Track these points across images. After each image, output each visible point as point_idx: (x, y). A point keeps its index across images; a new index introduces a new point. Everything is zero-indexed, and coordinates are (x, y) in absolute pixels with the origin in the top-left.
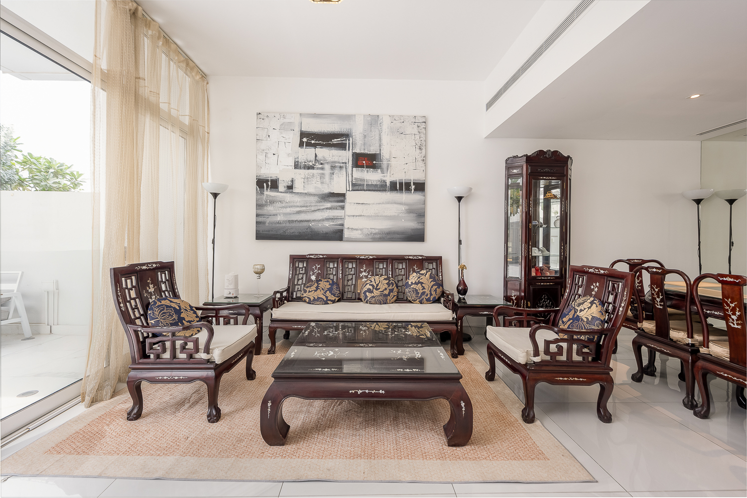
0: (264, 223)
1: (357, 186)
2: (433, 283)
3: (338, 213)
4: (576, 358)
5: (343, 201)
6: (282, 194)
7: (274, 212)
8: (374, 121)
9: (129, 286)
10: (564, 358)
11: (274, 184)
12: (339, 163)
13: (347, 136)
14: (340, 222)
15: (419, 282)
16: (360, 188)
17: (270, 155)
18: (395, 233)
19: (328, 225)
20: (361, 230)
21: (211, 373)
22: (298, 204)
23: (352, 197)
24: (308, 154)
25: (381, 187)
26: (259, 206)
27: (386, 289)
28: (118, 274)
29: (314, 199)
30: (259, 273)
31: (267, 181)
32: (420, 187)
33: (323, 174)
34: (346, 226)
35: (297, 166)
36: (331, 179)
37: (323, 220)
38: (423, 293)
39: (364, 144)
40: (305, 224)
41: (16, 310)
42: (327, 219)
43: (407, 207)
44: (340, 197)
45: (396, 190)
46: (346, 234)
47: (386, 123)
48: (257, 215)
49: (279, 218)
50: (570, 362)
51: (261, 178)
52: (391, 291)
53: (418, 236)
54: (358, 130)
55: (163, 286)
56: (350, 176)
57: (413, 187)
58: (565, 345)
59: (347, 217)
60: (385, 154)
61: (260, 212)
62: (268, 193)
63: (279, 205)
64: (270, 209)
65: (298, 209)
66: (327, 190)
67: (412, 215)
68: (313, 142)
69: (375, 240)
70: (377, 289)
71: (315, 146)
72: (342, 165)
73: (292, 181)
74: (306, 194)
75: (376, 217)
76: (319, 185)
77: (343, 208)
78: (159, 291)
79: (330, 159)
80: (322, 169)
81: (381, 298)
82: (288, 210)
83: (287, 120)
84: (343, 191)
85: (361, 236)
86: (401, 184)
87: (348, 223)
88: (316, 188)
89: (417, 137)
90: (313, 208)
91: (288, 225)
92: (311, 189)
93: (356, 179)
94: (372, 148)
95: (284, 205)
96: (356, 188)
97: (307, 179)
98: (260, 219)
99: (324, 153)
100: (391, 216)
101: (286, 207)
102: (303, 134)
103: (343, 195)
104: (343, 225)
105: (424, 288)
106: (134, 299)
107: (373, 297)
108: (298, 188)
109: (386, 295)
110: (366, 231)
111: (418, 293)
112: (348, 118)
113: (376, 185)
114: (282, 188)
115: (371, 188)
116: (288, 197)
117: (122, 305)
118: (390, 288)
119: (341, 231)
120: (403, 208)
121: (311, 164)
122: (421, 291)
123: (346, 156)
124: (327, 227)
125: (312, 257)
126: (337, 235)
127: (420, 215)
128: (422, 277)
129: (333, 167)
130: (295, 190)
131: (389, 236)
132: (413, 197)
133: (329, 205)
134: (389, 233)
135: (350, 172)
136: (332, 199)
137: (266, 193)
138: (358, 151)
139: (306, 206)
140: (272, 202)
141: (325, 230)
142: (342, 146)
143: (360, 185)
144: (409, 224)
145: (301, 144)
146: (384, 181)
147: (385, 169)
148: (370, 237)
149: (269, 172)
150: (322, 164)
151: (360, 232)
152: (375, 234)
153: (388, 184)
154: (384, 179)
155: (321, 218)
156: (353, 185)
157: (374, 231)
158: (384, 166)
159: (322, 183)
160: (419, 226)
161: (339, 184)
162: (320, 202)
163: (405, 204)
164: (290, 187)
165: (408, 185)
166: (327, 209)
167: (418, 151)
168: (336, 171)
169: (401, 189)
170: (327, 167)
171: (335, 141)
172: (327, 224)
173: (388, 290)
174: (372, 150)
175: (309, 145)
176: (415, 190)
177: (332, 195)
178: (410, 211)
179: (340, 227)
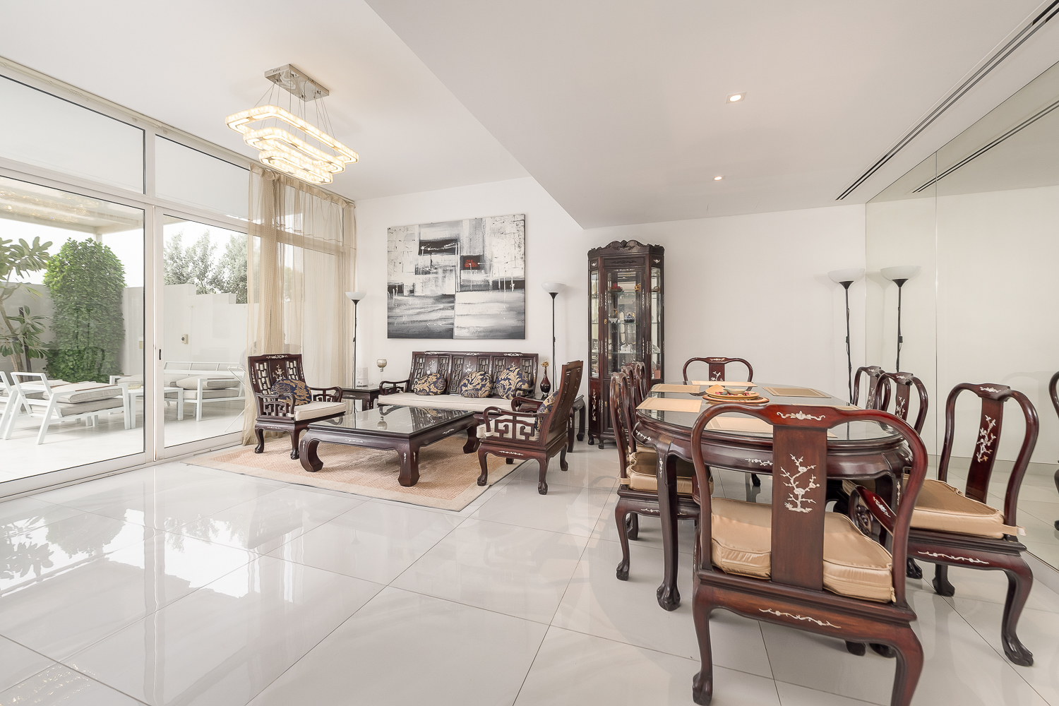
0: (393, 324)
1: (464, 288)
2: (519, 379)
3: (449, 313)
4: (520, 437)
5: (453, 302)
6: (406, 298)
7: (400, 314)
8: (478, 224)
9: (262, 369)
10: (510, 435)
11: (400, 289)
12: (450, 266)
13: (455, 241)
14: (451, 321)
15: (507, 378)
16: (467, 288)
17: (397, 264)
18: (497, 331)
19: (441, 325)
20: (468, 328)
21: (292, 427)
22: (418, 306)
23: (461, 297)
24: (425, 260)
25: (484, 287)
26: (390, 309)
27: (479, 384)
28: (253, 361)
29: (430, 301)
30: (382, 366)
31: (395, 287)
32: (520, 285)
33: (437, 278)
34: (456, 325)
35: (417, 272)
36: (443, 281)
37: (437, 320)
38: (509, 389)
39: (470, 247)
40: (423, 324)
41: (243, 392)
42: (441, 319)
43: (508, 305)
44: (450, 298)
45: (498, 289)
46: (456, 332)
47: (488, 225)
48: (388, 317)
49: (404, 319)
50: (514, 439)
51: (391, 284)
52: (484, 386)
53: (519, 334)
54: (464, 234)
55: (291, 372)
56: (459, 278)
57: (513, 285)
58: (510, 425)
59: (456, 317)
60: (488, 255)
61: (391, 314)
62: (396, 297)
63: (404, 307)
64: (397, 311)
65: (419, 310)
66: (440, 293)
67: (512, 313)
68: (429, 249)
69: (480, 338)
70: (471, 384)
71: (430, 253)
72: (452, 268)
73: (414, 286)
74: (424, 296)
75: (480, 316)
76: (434, 288)
77: (453, 308)
78: (285, 374)
79: (442, 264)
80: (436, 273)
81: (473, 391)
82: (411, 312)
83: (409, 232)
84: (453, 293)
85: (468, 335)
86: (502, 283)
87: (458, 322)
88: (431, 290)
89: (516, 235)
90: (429, 310)
91: (410, 325)
92: (428, 293)
93: (464, 281)
94: (476, 250)
95: (407, 307)
96: (464, 289)
97: (424, 283)
98: (391, 320)
99: (438, 259)
100: (493, 315)
101: (409, 309)
102: (422, 243)
103: (453, 296)
104: (453, 324)
105: (510, 384)
106: (265, 377)
107: (466, 391)
108: (418, 292)
109: (477, 390)
110: (472, 330)
111: (505, 389)
112: (456, 224)
113: (481, 285)
114: (406, 293)
115: (476, 289)
116: (411, 300)
117: (254, 380)
118: (483, 383)
119: (452, 330)
120: (504, 306)
121: (427, 269)
122: (508, 387)
123: (454, 260)
124: (441, 327)
125: (429, 353)
126: (448, 334)
127: (521, 312)
128: (511, 373)
129: (445, 271)
130: (416, 294)
131: (492, 334)
132: (514, 295)
133: (441, 306)
134: (491, 331)
135: (458, 275)
136: (444, 300)
137: (394, 297)
138: (464, 254)
139: (424, 308)
140: (399, 305)
141: (439, 329)
142: (452, 251)
143: (467, 286)
144: (510, 322)
145: (420, 253)
146: (488, 281)
147: (488, 270)
148: (476, 335)
149: (397, 280)
150: (436, 269)
151: (467, 330)
152: (480, 332)
153: (491, 283)
154: (487, 279)
155: (436, 318)
156: (462, 286)
157: (479, 329)
158: (487, 267)
159: (436, 286)
160: (520, 324)
161: (449, 287)
162: (435, 303)
163: (506, 303)
164: (412, 292)
165: (508, 283)
166: (440, 309)
167: (517, 249)
168: (447, 275)
169: (502, 288)
170: (440, 271)
171: (446, 247)
172: (440, 323)
173: (480, 385)
174: (477, 253)
175: (426, 252)
176: (515, 288)
177: (445, 296)
178: (510, 309)
179: (450, 326)
